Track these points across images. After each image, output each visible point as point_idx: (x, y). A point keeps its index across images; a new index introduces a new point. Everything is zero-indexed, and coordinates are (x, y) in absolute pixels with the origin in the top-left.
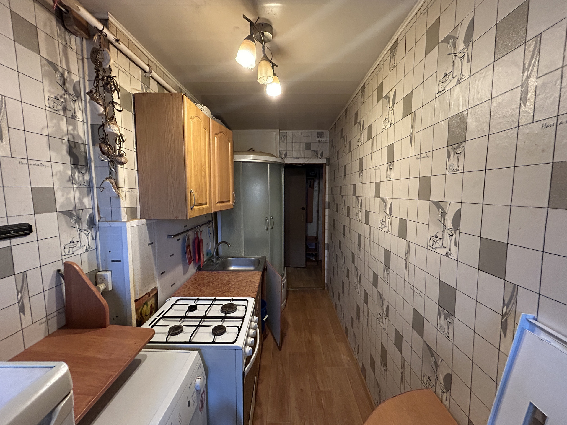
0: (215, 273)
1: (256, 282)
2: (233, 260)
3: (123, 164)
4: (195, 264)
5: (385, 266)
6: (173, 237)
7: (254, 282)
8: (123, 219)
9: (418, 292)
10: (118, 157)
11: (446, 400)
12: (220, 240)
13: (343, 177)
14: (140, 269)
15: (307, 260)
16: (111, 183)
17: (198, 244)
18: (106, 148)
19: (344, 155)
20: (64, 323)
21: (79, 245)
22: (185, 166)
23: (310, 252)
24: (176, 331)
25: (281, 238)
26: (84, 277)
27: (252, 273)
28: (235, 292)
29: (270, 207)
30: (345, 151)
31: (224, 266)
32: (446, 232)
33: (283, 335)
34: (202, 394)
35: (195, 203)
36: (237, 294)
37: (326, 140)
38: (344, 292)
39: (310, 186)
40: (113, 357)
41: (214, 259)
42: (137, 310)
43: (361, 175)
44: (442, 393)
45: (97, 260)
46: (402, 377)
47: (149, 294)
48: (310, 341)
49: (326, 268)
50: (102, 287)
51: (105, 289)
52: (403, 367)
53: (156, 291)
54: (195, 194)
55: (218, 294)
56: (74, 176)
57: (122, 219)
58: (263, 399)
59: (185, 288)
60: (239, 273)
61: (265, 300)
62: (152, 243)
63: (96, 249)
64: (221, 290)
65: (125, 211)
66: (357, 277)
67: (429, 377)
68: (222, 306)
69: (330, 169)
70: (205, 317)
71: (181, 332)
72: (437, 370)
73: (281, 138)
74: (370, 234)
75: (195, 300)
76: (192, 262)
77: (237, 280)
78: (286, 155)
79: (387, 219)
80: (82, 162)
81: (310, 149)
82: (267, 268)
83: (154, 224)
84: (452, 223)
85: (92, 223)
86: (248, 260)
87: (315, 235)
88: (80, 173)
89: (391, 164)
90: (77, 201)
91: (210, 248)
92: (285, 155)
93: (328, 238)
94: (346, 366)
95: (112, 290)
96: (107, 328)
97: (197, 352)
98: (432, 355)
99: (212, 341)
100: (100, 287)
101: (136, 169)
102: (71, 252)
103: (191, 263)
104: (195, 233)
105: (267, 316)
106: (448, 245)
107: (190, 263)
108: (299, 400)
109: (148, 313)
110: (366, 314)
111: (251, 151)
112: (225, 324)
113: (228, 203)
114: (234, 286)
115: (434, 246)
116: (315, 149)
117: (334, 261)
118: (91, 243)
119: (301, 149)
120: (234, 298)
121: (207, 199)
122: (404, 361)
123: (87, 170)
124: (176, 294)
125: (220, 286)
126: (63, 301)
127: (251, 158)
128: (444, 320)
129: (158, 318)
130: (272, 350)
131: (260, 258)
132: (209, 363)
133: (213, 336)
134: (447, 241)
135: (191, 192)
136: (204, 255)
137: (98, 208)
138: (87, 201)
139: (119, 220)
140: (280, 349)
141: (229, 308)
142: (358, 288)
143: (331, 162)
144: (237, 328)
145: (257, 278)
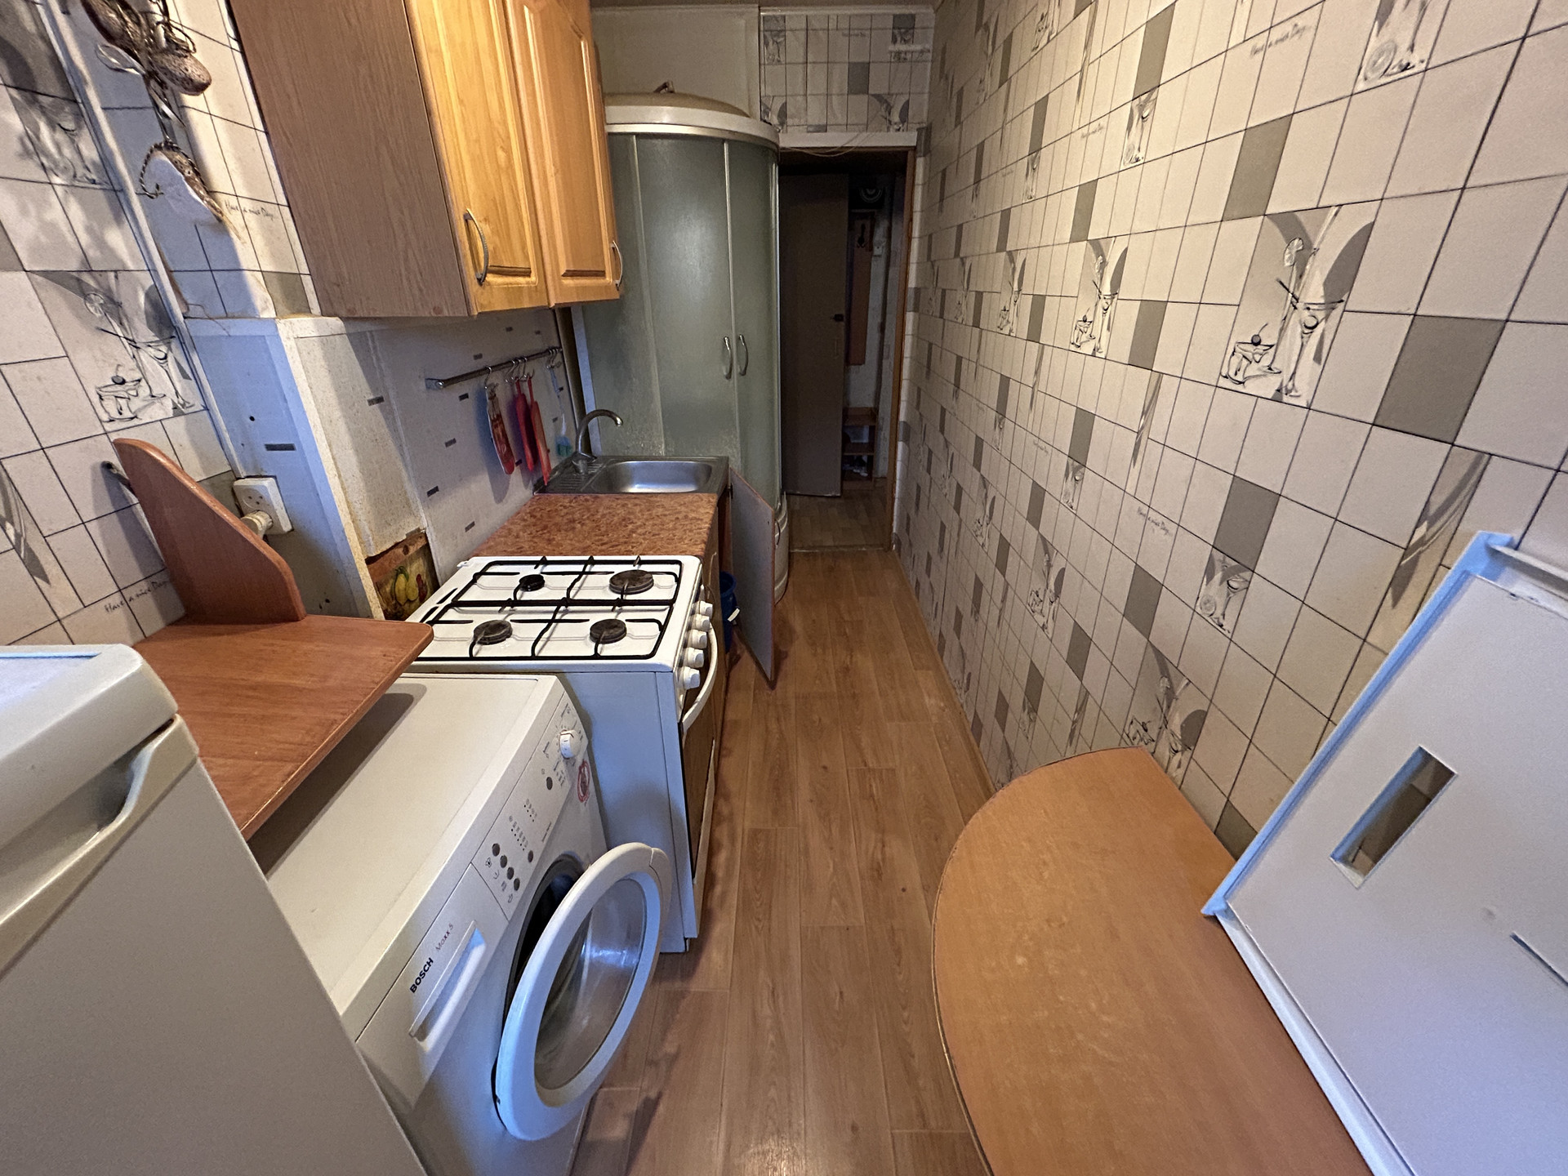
0: (587, 500)
1: (702, 520)
2: (635, 468)
3: (199, 88)
4: (524, 470)
5: (1071, 461)
6: (444, 387)
7: (699, 519)
8: (263, 310)
9: (1160, 519)
10: (171, 57)
11: (1179, 767)
12: (590, 407)
13: (970, 191)
14: (358, 474)
15: (845, 476)
16: (175, 163)
17: (526, 416)
18: (113, 16)
19: (981, 101)
20: (181, 612)
21: (144, 391)
22: (429, 113)
23: (855, 454)
24: (492, 633)
25: (771, 401)
26: (194, 488)
27: (690, 497)
28: (644, 545)
29: (735, 305)
30: (988, 80)
31: (612, 483)
32: (1294, 320)
33: (779, 658)
34: (580, 768)
35: (487, 258)
36: (651, 549)
37: (922, 52)
38: (942, 550)
39: (861, 240)
40: (331, 683)
41: (580, 462)
42: (379, 587)
43: (1033, 166)
44: (1172, 755)
45: (221, 444)
46: (1073, 731)
47: (404, 545)
48: (847, 669)
49: (897, 495)
50: (261, 520)
51: (269, 528)
52: (1081, 709)
53: (424, 538)
54: (481, 227)
55: (600, 548)
56: (38, 138)
57: (259, 309)
58: (732, 785)
59: (506, 537)
60: (652, 499)
61: (731, 572)
62: (379, 400)
63: (206, 408)
64: (606, 539)
65: (259, 282)
66: (984, 504)
67: (1143, 725)
68: (611, 575)
69: (929, 169)
70: (567, 602)
71: (509, 637)
72: (1169, 707)
73: (766, 44)
74: (1037, 373)
75: (537, 564)
76: (517, 469)
77: (651, 514)
78: (783, 114)
79: (1100, 311)
80: (48, 82)
81: (867, 92)
82: (731, 490)
83: (372, 336)
84: (1326, 284)
85: (162, 322)
86: (678, 467)
87: (871, 404)
88: (58, 128)
89: (1147, 101)
90: (85, 239)
91: (563, 432)
92: (779, 116)
93: (907, 408)
94: (934, 719)
95: (293, 530)
96: (303, 623)
97: (554, 678)
98: (1165, 672)
99: (592, 653)
100: (255, 520)
101: (260, 126)
102: (127, 414)
103: (513, 470)
104: (511, 382)
105: (737, 611)
106: (1289, 366)
107: (510, 471)
108: (818, 786)
109: (414, 594)
110: (998, 598)
111: (665, 93)
112: (622, 617)
113: (600, 281)
114: (639, 531)
115: (1240, 374)
116: (883, 91)
117: (922, 471)
118: (183, 388)
119: (835, 90)
120: (643, 558)
121: (527, 258)
122: (1085, 695)
123: (78, 116)
124: (483, 550)
125: (603, 529)
126: (156, 552)
127: (664, 120)
128: (1221, 583)
129: (442, 606)
130: (752, 687)
131: (711, 461)
132: (590, 705)
133: (594, 644)
134: (1291, 350)
135: (467, 218)
136: (548, 451)
137: (169, 272)
138: (118, 240)
139: (252, 315)
140: (772, 685)
141: (630, 584)
142: (984, 534)
143: (936, 139)
144: (656, 625)
145: (705, 508)
